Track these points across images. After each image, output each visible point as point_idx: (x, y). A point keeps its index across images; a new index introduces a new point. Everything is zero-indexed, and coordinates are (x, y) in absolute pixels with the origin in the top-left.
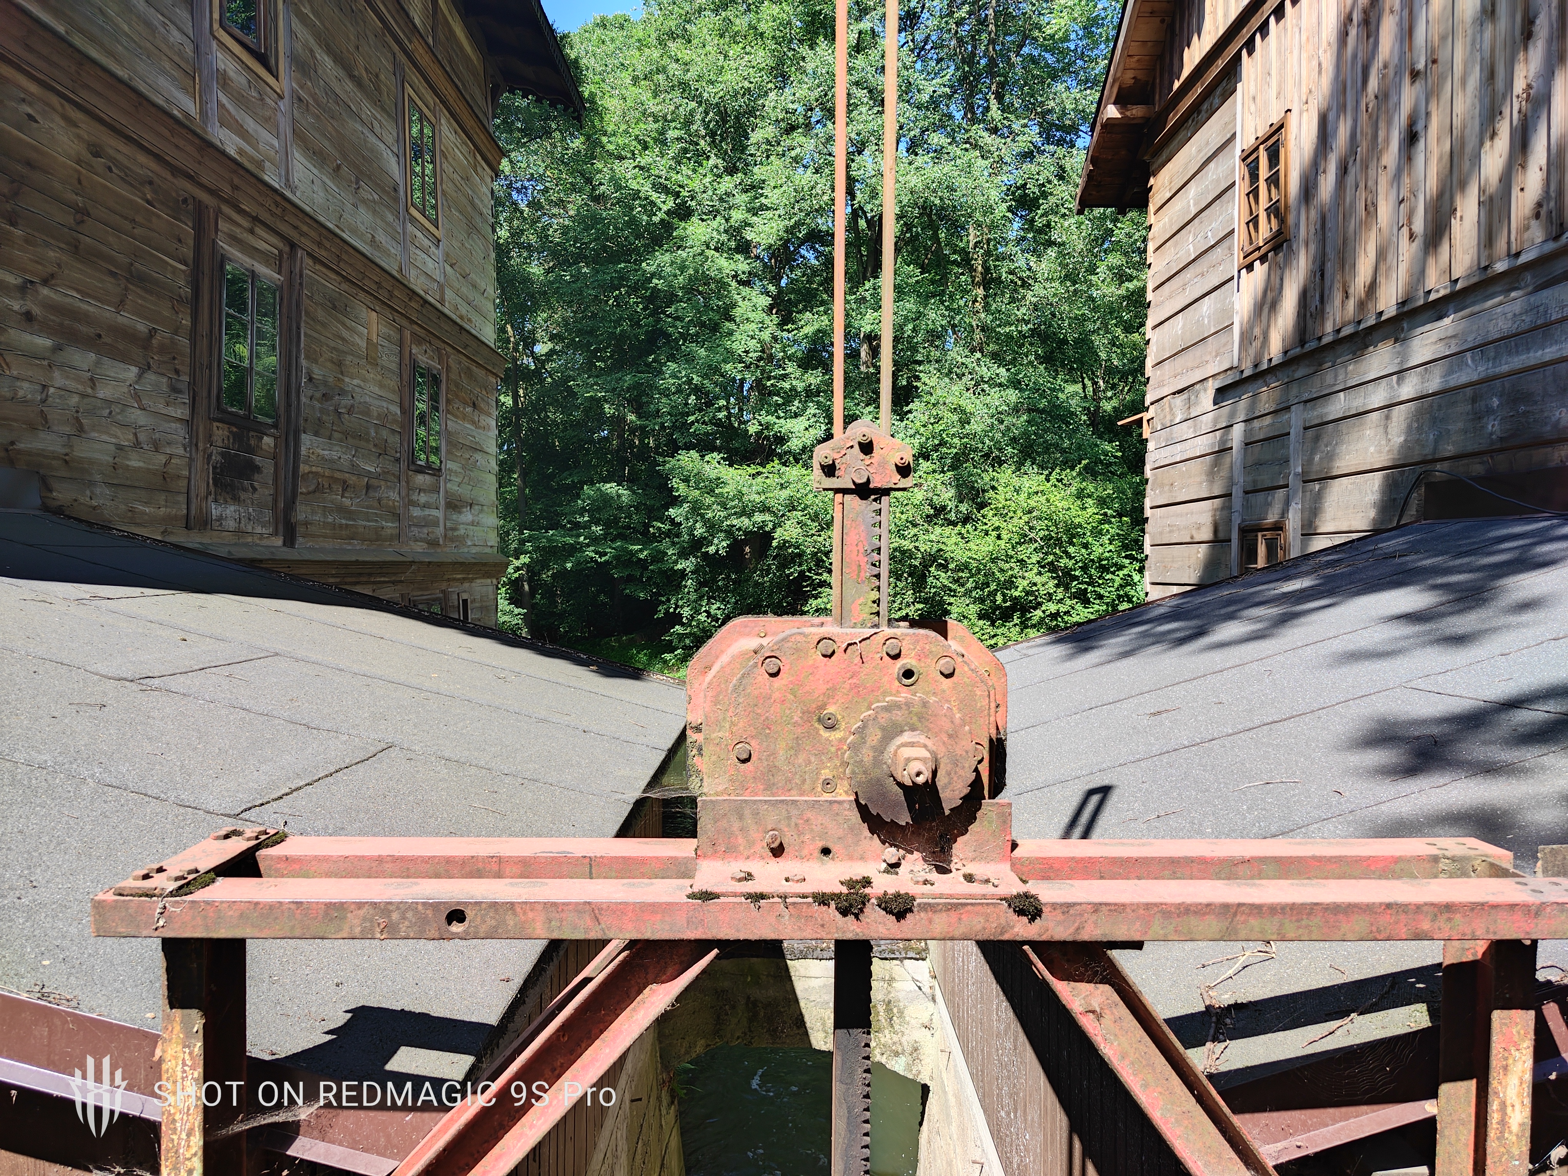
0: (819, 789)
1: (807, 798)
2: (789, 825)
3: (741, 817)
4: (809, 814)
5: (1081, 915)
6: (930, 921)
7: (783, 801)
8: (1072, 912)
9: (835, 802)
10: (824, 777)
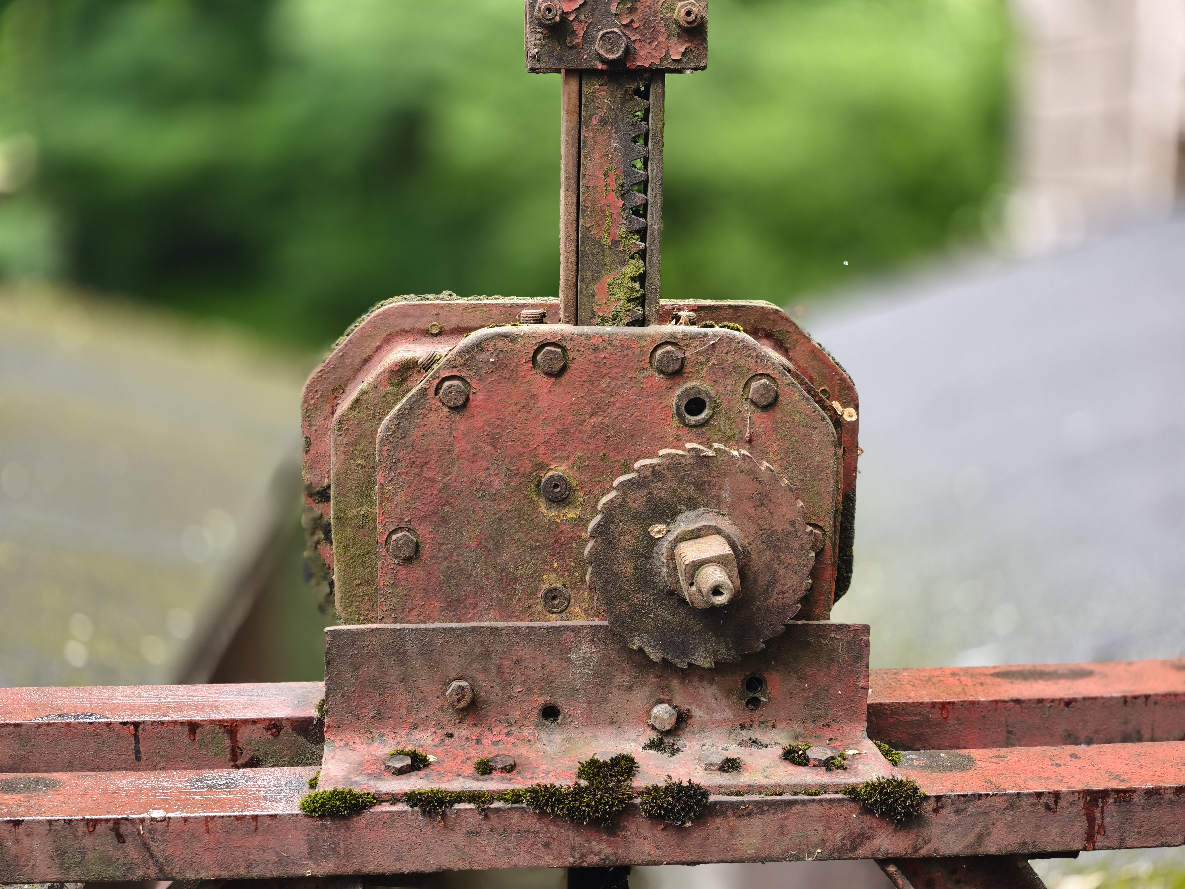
0: (540, 607)
1: (517, 624)
2: (486, 671)
3: (402, 659)
4: (523, 651)
5: (986, 814)
6: (732, 831)
7: (475, 629)
8: (971, 809)
9: (567, 628)
10: (546, 586)
